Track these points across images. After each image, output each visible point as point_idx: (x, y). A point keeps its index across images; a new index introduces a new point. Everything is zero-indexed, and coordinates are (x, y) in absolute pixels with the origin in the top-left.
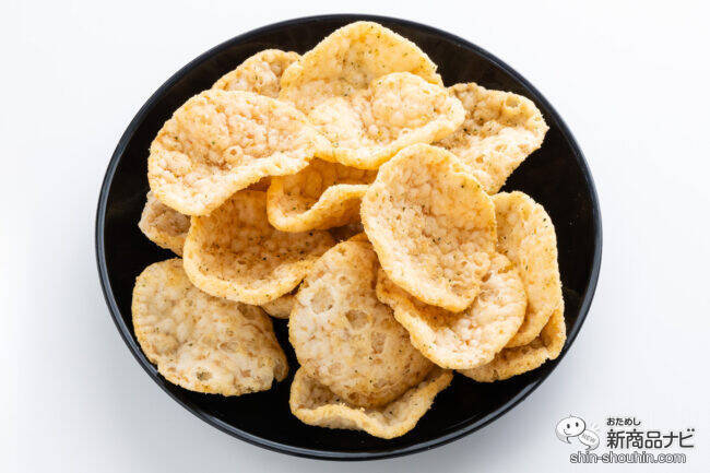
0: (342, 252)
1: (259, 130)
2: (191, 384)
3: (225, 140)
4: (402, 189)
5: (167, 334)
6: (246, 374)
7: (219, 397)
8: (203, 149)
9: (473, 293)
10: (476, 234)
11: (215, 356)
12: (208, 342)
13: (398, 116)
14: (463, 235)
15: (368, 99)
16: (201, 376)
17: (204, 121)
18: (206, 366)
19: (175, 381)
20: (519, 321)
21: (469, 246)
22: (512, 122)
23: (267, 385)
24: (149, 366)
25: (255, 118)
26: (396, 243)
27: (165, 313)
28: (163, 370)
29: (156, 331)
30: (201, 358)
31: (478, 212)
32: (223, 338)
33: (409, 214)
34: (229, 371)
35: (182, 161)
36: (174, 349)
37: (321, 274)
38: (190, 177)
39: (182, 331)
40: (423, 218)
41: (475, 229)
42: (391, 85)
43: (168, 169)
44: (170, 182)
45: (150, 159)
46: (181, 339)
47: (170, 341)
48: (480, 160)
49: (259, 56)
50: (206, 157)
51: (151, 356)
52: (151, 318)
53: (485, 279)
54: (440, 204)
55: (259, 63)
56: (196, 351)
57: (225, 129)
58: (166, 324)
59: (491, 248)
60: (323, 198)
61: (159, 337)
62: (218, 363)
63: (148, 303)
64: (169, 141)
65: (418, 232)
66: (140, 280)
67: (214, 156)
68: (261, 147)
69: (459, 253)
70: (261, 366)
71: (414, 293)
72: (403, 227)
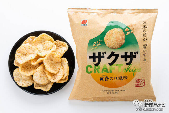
0: (39, 68)
1: (30, 50)
2: (21, 86)
3: (25, 52)
4: (49, 58)
5: (18, 78)
6: (28, 84)
7: (25, 87)
8: (23, 53)
9: (58, 71)
10: (58, 63)
11: (24, 82)
12: (23, 80)
13: (48, 47)
14: (57, 63)
15: (44, 44)
16: (22, 85)
17: (23, 49)
18: (23, 83)
19: (19, 85)
20: (62, 77)
21: (57, 65)
22: (64, 46)
23: (31, 85)
24: (16, 83)
25: (30, 48)
26: (48, 65)
27: (18, 75)
28: (18, 83)
29: (17, 78)
30: (22, 82)
31: (59, 60)
32: (25, 79)
33: (50, 61)
34: (26, 84)
35: (20, 54)
36: (19, 80)
37: (36, 72)
38: (21, 57)
39: (20, 78)
40: (51, 61)
41: (58, 62)
42: (47, 42)
43: (18, 56)
44: (18, 57)
45: (16, 54)
46: (20, 79)
47: (19, 79)
48: (59, 53)
49: (30, 37)
50: (23, 54)
51: (16, 82)
52: (16, 76)
53: (59, 69)
54: (54, 59)
55: (30, 38)
56: (22, 81)
57: (25, 50)
58: (18, 77)
59: (60, 65)
60: (38, 61)
61: (17, 79)
62: (24, 83)
63: (15, 74)
64: (18, 51)
65: (51, 63)
66: (14, 71)
67: (24, 54)
68: (30, 53)
69: (56, 66)
70: (30, 82)
71: (50, 72)
72: (49, 63)
